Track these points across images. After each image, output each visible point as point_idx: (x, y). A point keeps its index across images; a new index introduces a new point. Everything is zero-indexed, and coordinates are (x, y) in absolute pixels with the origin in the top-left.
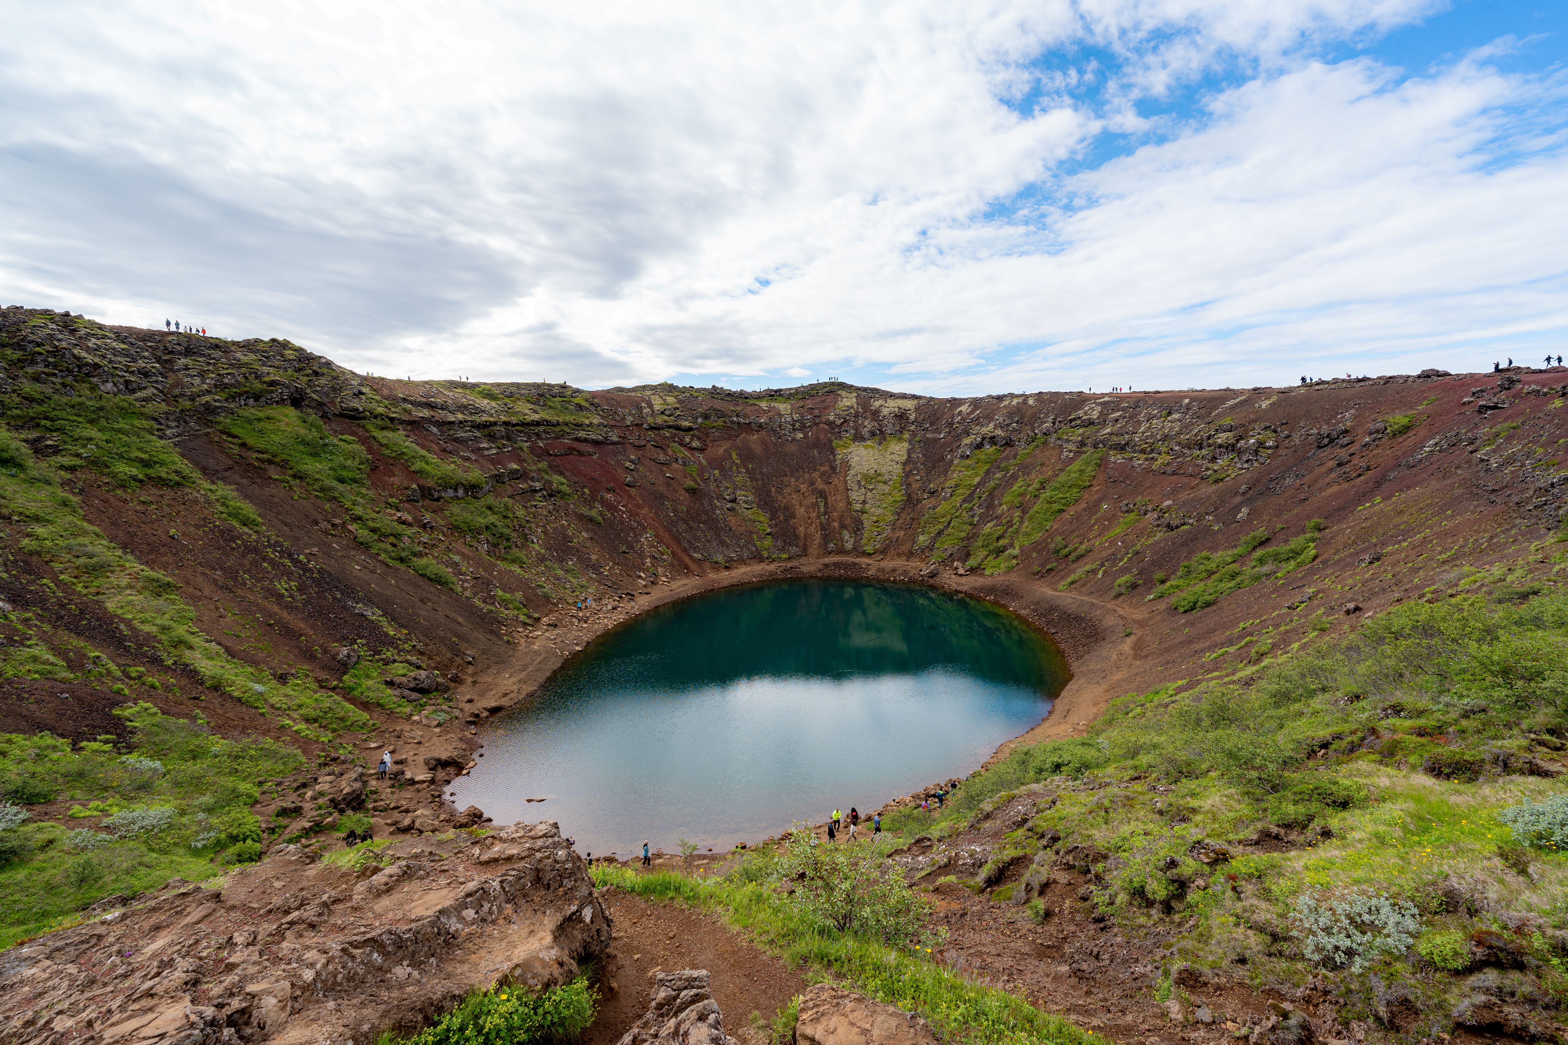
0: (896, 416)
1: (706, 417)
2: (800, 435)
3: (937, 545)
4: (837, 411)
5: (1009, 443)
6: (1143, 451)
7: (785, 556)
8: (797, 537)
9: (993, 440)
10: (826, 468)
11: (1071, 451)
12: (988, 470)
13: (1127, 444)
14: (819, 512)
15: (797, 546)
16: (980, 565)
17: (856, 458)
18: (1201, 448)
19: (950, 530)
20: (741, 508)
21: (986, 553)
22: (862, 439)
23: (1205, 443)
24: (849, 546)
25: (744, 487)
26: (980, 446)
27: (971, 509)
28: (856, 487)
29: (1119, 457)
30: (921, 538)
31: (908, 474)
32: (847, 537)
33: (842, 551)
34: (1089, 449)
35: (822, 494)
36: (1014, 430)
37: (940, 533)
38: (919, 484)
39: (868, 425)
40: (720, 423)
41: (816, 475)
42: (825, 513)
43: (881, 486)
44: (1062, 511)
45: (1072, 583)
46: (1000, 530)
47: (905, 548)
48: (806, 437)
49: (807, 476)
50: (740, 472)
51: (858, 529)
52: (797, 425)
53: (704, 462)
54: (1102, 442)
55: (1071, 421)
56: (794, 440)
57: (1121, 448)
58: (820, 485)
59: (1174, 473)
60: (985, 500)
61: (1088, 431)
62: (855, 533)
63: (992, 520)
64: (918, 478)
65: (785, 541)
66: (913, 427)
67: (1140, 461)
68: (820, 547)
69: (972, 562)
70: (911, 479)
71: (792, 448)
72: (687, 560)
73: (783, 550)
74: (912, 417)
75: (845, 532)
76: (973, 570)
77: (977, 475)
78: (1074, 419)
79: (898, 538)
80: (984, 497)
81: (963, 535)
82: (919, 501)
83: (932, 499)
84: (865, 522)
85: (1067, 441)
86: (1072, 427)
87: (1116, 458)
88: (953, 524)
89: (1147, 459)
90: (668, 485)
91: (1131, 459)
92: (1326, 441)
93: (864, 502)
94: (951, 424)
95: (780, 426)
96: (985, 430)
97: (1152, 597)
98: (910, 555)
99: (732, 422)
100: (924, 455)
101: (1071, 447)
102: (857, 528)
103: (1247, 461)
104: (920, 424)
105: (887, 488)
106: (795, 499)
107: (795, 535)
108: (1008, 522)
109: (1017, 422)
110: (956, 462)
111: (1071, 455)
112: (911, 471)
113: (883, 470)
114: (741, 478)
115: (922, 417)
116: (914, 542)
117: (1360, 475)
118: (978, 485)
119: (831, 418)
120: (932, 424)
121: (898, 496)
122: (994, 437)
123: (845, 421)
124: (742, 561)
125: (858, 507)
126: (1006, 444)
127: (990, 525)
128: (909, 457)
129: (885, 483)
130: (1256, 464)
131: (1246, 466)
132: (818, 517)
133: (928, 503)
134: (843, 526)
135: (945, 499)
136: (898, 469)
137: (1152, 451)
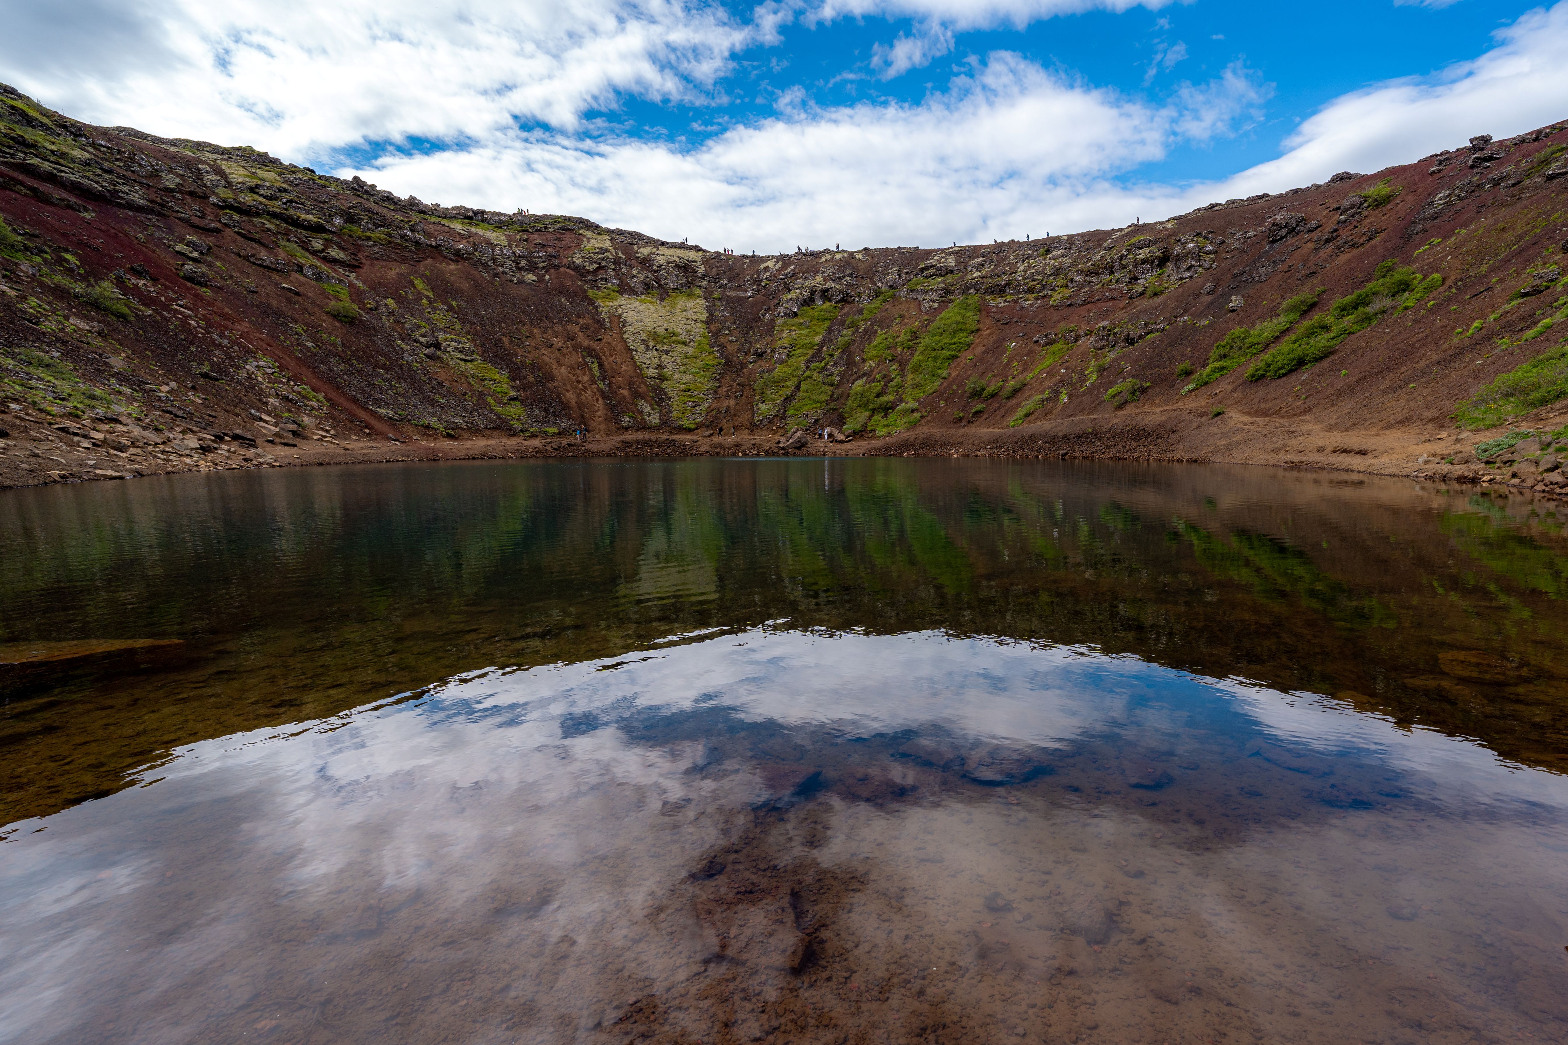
0: (677, 266)
1: (350, 219)
2: (530, 277)
3: (790, 412)
4: (585, 253)
5: (845, 300)
6: (1031, 290)
7: (552, 430)
8: (566, 406)
9: (826, 294)
10: (588, 320)
11: (934, 301)
12: (829, 328)
13: (1008, 284)
14: (592, 376)
15: (569, 417)
16: (865, 426)
17: (631, 313)
18: (1112, 273)
19: (801, 394)
20: (453, 358)
21: (868, 413)
22: (633, 292)
23: (1117, 266)
24: (654, 419)
25: (448, 329)
26: (809, 302)
27: (824, 368)
28: (642, 348)
29: (999, 300)
30: (763, 407)
31: (717, 334)
32: (647, 409)
33: (644, 427)
34: (958, 298)
35: (590, 352)
36: (849, 285)
37: (788, 399)
38: (737, 346)
39: (639, 275)
40: (379, 234)
41: (573, 328)
42: (603, 378)
43: (679, 348)
44: (954, 357)
45: (1028, 415)
46: (878, 387)
47: (745, 418)
48: (541, 279)
49: (558, 328)
50: (436, 309)
51: (662, 400)
52: (523, 263)
53: (360, 284)
54: (973, 286)
55: (923, 270)
56: (521, 282)
57: (999, 291)
58: (583, 340)
59: (1085, 303)
60: (841, 358)
61: (950, 279)
62: (658, 404)
63: (860, 378)
64: (732, 338)
65: (546, 411)
66: (705, 283)
67: (1029, 301)
68: (607, 420)
69: (851, 425)
70: (723, 340)
71: (523, 291)
72: (363, 415)
73: (546, 422)
74: (702, 270)
75: (642, 402)
76: (856, 435)
77: (817, 334)
78: (927, 268)
79: (728, 408)
80: (837, 354)
81: (824, 397)
82: (743, 365)
83: (760, 363)
84: (668, 390)
85: (925, 292)
86: (927, 277)
87: (996, 302)
88: (803, 387)
89: (1037, 299)
90: (289, 301)
91: (1016, 301)
92: (1284, 231)
93: (660, 367)
94: (758, 282)
95: (494, 260)
96: (811, 283)
97: (1191, 386)
98: (753, 427)
99: (403, 237)
100: (732, 314)
101: (935, 296)
102: (660, 399)
103: (1188, 269)
104: (715, 280)
105: (690, 351)
106: (546, 356)
107: (561, 402)
108: (884, 377)
109: (851, 275)
110: (779, 321)
111: (936, 305)
112: (719, 331)
113: (678, 329)
114: (440, 316)
115: (714, 271)
116: (753, 413)
117: (1371, 239)
118: (822, 344)
119: (578, 261)
120: (731, 280)
121: (712, 359)
122: (827, 290)
123: (600, 268)
124: (476, 431)
125: (653, 372)
126: (843, 300)
127: (860, 382)
128: (711, 314)
129: (685, 344)
130: (1200, 270)
131: (1187, 274)
132: (593, 381)
133: (755, 367)
134: (637, 395)
135: (782, 362)
136: (699, 329)
137: (1044, 287)
